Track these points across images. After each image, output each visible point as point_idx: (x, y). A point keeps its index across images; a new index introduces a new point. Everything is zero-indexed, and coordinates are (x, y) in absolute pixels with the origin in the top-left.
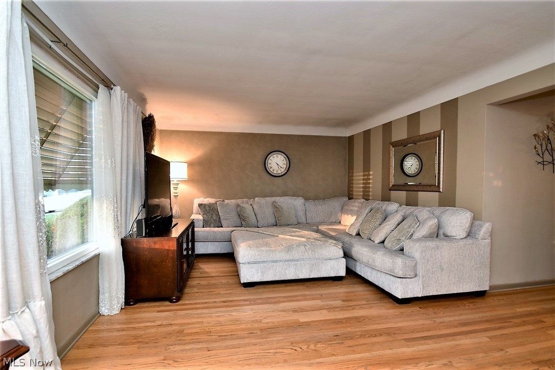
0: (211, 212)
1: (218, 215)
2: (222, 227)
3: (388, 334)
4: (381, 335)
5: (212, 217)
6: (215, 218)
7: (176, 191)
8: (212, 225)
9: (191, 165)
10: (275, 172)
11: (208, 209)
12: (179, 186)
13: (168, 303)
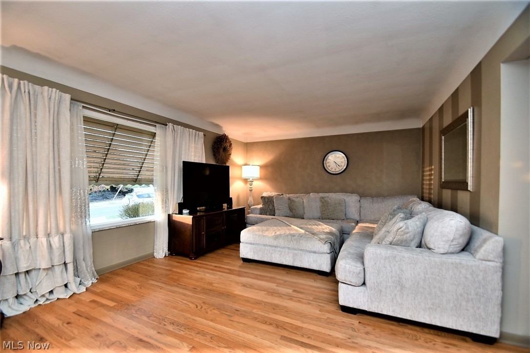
0: (269, 203)
1: (273, 206)
2: (274, 215)
3: (277, 326)
4: (271, 324)
5: (269, 207)
6: (271, 208)
7: (251, 187)
8: (268, 213)
9: (261, 167)
10: (333, 170)
11: (266, 200)
12: (253, 183)
13: (188, 259)
